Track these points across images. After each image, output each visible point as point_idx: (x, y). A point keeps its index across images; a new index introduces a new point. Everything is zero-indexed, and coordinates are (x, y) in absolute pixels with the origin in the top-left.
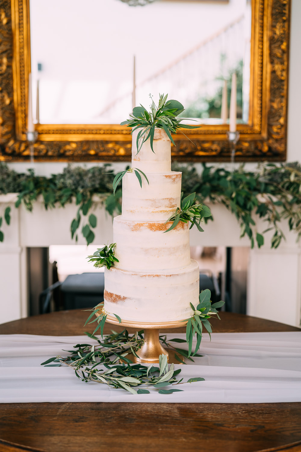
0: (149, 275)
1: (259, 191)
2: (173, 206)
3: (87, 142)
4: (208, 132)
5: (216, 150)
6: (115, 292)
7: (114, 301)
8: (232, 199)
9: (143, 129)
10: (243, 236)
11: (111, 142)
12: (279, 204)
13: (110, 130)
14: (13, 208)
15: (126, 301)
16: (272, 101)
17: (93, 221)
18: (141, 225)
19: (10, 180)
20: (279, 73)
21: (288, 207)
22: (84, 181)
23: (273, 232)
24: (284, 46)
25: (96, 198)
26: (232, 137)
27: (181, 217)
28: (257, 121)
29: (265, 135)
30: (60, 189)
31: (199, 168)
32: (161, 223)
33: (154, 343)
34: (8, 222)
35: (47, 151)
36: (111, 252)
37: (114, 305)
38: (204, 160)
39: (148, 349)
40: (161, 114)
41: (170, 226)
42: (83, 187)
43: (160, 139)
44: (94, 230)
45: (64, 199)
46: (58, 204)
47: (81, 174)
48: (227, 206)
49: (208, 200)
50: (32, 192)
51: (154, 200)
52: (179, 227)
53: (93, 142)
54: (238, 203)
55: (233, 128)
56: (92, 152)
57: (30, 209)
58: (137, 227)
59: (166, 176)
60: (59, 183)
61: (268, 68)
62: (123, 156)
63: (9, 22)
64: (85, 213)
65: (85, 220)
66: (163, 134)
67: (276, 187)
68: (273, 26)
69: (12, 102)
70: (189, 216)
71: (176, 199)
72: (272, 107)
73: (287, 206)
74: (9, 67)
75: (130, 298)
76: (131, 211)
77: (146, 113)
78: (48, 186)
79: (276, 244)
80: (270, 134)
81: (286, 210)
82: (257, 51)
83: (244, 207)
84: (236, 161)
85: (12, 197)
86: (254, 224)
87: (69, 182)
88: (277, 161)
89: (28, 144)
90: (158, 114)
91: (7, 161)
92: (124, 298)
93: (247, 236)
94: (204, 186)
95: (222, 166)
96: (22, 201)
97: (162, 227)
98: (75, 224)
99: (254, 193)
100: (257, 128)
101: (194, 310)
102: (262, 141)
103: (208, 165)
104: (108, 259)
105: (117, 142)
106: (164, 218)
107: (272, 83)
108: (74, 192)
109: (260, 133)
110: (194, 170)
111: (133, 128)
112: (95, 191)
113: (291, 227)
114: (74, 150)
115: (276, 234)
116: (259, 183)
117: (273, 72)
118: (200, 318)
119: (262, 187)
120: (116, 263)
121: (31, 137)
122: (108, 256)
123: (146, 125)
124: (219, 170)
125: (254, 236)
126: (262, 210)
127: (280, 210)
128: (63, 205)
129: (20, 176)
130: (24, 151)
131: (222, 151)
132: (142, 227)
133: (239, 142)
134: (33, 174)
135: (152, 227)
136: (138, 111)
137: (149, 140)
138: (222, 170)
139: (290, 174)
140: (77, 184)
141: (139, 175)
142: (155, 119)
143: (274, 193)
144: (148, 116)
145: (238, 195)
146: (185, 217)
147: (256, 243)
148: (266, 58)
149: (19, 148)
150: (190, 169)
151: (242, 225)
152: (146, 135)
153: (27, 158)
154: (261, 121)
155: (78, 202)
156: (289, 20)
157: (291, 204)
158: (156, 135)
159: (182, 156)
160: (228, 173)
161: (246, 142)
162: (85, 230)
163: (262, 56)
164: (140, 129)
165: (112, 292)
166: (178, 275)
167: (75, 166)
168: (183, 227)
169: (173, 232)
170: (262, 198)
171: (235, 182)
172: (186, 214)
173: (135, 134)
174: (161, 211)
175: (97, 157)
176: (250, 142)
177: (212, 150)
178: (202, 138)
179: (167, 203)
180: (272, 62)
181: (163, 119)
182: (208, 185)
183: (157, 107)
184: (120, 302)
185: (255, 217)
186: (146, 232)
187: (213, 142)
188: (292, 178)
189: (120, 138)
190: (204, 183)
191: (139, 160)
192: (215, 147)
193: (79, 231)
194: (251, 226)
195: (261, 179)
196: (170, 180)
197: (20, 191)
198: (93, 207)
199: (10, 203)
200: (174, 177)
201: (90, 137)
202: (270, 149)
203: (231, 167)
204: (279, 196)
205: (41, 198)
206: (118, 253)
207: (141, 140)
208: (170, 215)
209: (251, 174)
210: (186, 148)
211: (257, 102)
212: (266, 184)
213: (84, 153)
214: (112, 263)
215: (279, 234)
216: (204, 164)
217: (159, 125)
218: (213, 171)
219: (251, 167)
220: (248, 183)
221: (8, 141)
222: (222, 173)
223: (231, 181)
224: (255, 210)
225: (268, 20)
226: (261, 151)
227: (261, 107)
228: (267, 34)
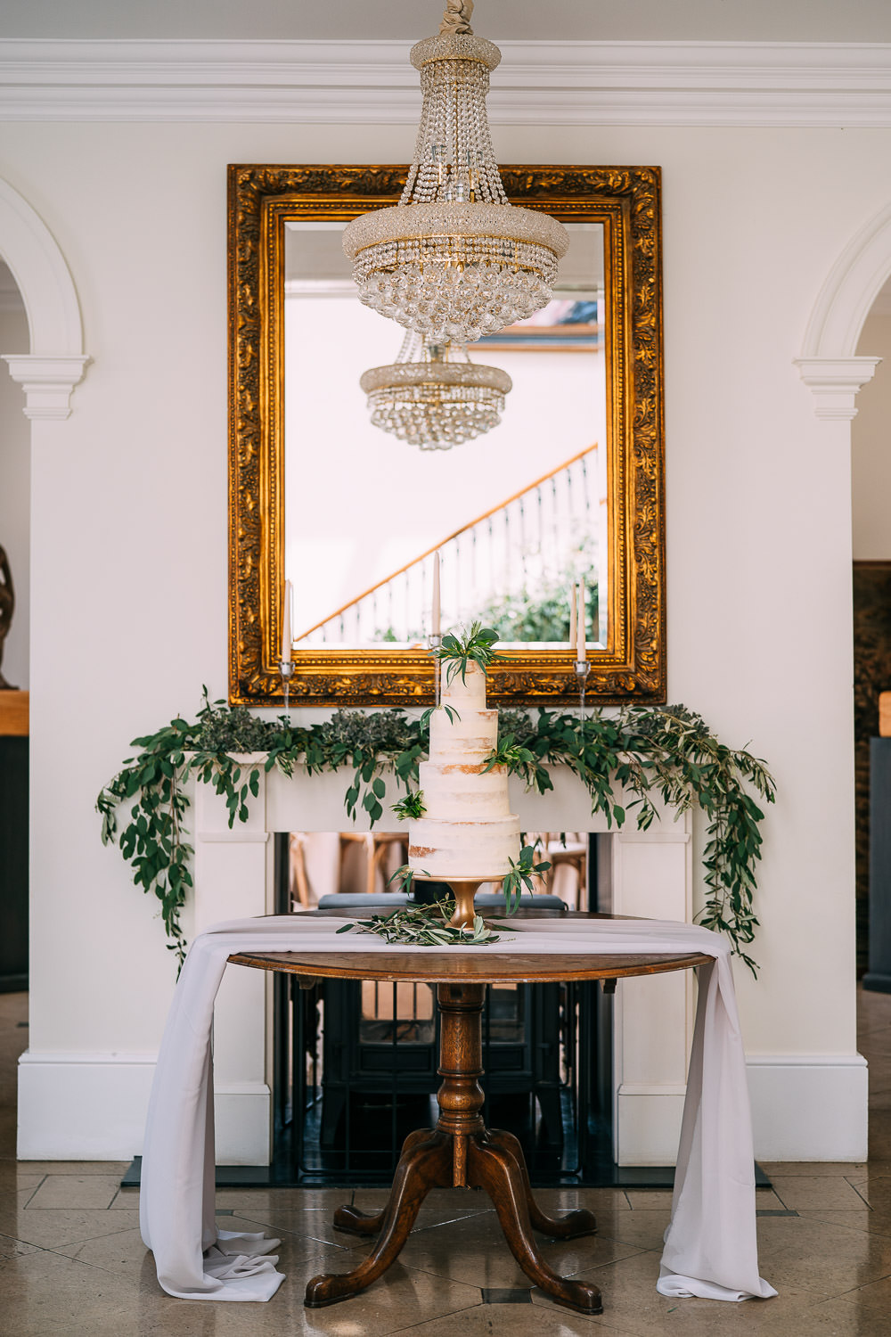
0: (461, 823)
1: (621, 748)
2: (488, 748)
3: (367, 676)
4: (546, 660)
5: (558, 688)
6: (422, 845)
7: (422, 855)
8: (580, 758)
9: (454, 661)
10: (596, 810)
11: (402, 676)
12: (649, 766)
13: (401, 660)
14: (262, 771)
15: (436, 853)
16: (639, 616)
17: (380, 790)
18: (452, 767)
19: (256, 731)
20: (648, 576)
21: (663, 770)
22: (364, 734)
23: (640, 806)
24: (654, 538)
25: (382, 758)
26: (581, 668)
27: (497, 759)
28: (619, 645)
29: (631, 666)
30: (330, 745)
31: (534, 715)
32: (475, 764)
33: (468, 908)
34: (255, 794)
35: (308, 692)
36: (418, 799)
37: (421, 860)
38: (541, 703)
39: (461, 915)
40: (473, 645)
41: (485, 768)
42: (362, 742)
43: (473, 672)
44: (381, 802)
45: (336, 759)
46: (327, 767)
47: (360, 724)
48: (574, 769)
49: (545, 761)
50: (288, 749)
51: (466, 740)
52: (495, 770)
53: (375, 676)
54: (587, 763)
55: (581, 656)
56: (375, 692)
57: (289, 773)
58: (448, 770)
59: (480, 713)
60: (327, 738)
61: (633, 569)
62: (419, 697)
63: (257, 506)
64: (367, 780)
65: (366, 788)
66: (477, 666)
67: (647, 741)
68: (638, 510)
69: (257, 618)
70: (506, 758)
71: (492, 739)
72: (639, 624)
73: (661, 769)
74: (255, 569)
75: (440, 850)
76: (441, 753)
77: (457, 643)
78: (310, 741)
79: (644, 823)
80: (638, 664)
81: (660, 774)
82: (618, 544)
83: (596, 768)
84: (587, 705)
85: (261, 757)
86: (611, 793)
87: (342, 735)
88: (650, 705)
89: (280, 679)
90: (471, 644)
91: (248, 706)
92: (434, 850)
93: (601, 812)
94: (541, 740)
95: (569, 711)
96: (276, 760)
97: (475, 770)
98: (351, 796)
99: (614, 750)
100: (619, 655)
101: (513, 866)
102: (627, 675)
103: (548, 710)
104: (415, 808)
105: (410, 677)
106: (477, 760)
107: (639, 589)
108: (351, 748)
109: (625, 663)
110: (527, 717)
111: (443, 660)
112: (381, 747)
113: (667, 799)
114: (348, 689)
115: (645, 809)
116: (621, 736)
117: (641, 574)
118: (521, 873)
119: (626, 743)
120: (423, 813)
121: (285, 670)
122: (415, 804)
123: (456, 656)
124: (564, 718)
125: (612, 810)
126: (625, 774)
127: (650, 775)
128: (335, 767)
129: (268, 726)
130: (274, 690)
131: (566, 690)
132: (453, 770)
133: (592, 676)
134: (286, 725)
135: (464, 769)
136: (449, 641)
137: (461, 673)
138: (569, 717)
139: (665, 722)
140: (354, 737)
141: (449, 712)
142: (467, 650)
143: (642, 750)
144: (459, 647)
145: (588, 751)
146: (502, 759)
147: (614, 820)
148: (631, 555)
149: (268, 687)
150: (521, 715)
151: (594, 794)
152: (458, 667)
153: (278, 701)
154: (626, 645)
155: (356, 764)
156: (662, 501)
157: (667, 764)
158: (468, 667)
159: (508, 697)
160: (576, 722)
161: (602, 676)
162: (366, 801)
163: (625, 551)
164: (450, 661)
165: (419, 845)
166: (493, 823)
167: (348, 712)
168: (500, 771)
169: (488, 775)
170: (625, 758)
171: (587, 736)
172: (503, 756)
173: (445, 667)
174: (474, 753)
175: (381, 699)
176: (608, 676)
177: (553, 689)
178: (537, 670)
179: (481, 743)
180: (639, 561)
181: (476, 649)
182: (546, 739)
183: (469, 637)
184: (428, 855)
185: (615, 785)
186: (459, 776)
187: (554, 676)
188: (667, 728)
189: (416, 670)
190: (541, 736)
191: (450, 695)
192: (556, 683)
193: (358, 806)
194: (609, 798)
195: (626, 731)
196: (485, 718)
197: (269, 749)
198: (379, 769)
199: (257, 764)
200: (489, 714)
201: (371, 670)
202: (638, 685)
203: (583, 713)
204: (651, 754)
205: (303, 757)
206: (426, 801)
207: (452, 673)
208: (486, 757)
209: (610, 723)
210: (513, 685)
211: (618, 616)
212: (634, 738)
213: (362, 693)
214: (419, 812)
215: (650, 808)
216: (541, 710)
217: (471, 657)
218: (554, 719)
219: (611, 713)
220: (605, 736)
221: (251, 676)
222: (569, 723)
223: (579, 733)
224: (612, 775)
225: (631, 500)
226: (624, 689)
227: (626, 625)
228: (631, 519)
